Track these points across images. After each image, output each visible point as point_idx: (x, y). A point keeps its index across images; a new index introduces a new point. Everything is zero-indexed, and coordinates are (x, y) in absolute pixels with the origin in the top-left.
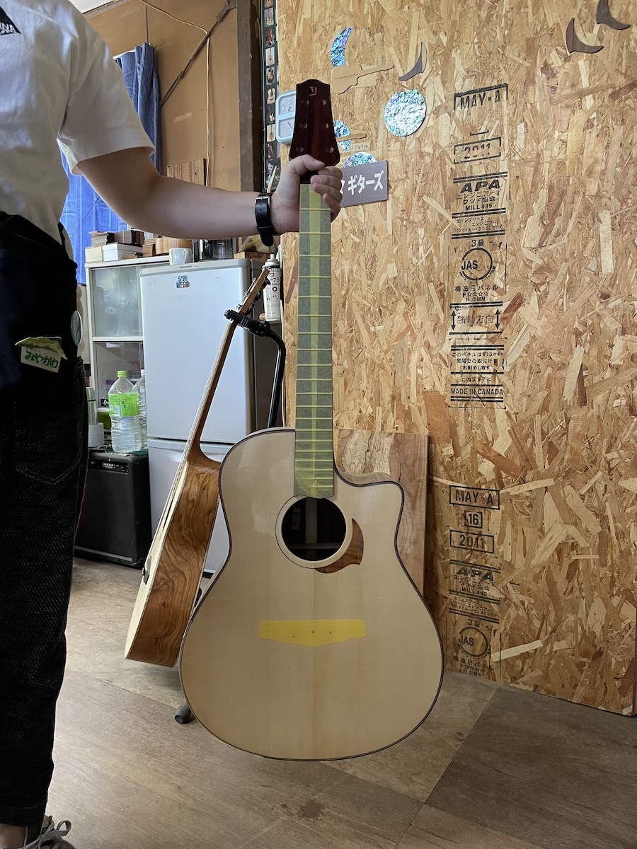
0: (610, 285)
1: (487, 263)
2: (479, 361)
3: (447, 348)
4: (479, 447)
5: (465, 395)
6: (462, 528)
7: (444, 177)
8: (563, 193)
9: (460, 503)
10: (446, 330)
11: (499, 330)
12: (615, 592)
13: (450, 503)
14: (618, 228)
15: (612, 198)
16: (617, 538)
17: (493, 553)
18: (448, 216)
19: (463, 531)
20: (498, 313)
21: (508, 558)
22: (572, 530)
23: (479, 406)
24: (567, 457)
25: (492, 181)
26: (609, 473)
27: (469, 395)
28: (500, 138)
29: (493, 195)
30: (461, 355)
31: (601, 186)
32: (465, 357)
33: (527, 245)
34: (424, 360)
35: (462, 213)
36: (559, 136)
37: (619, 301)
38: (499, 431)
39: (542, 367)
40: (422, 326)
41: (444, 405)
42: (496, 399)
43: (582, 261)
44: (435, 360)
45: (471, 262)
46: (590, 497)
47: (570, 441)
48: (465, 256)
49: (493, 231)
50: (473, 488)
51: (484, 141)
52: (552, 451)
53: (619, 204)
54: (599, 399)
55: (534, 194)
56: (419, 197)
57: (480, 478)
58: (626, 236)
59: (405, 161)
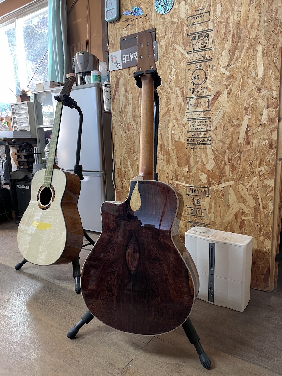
0: (261, 84)
1: (203, 76)
2: (200, 125)
3: (185, 120)
4: (200, 168)
5: (194, 143)
6: (192, 206)
7: (183, 34)
8: (240, 38)
9: (191, 194)
10: (185, 111)
11: (209, 110)
12: (261, 234)
13: (187, 194)
14: (266, 54)
15: (262, 39)
16: (263, 208)
17: (206, 217)
18: (185, 53)
19: (193, 207)
20: (209, 101)
21: (213, 219)
22: (242, 205)
23: (200, 148)
24: (240, 170)
25: (205, 34)
26: (260, 178)
27: (195, 143)
28: (209, 12)
29: (206, 41)
30: (192, 122)
31: (257, 33)
32: (193, 124)
33: (222, 66)
34: (175, 126)
35: (192, 51)
36: (237, 9)
37: (266, 92)
38: (209, 159)
39: (229, 127)
40: (174, 110)
41: (184, 148)
42: (208, 144)
43: (248, 72)
44: (180, 126)
45: (196, 76)
46: (251, 189)
47: (241, 162)
48: (193, 73)
49: (206, 60)
50: (197, 187)
51: (201, 14)
52: (233, 167)
53: (266, 41)
54: (255, 141)
55: (225, 39)
56: (172, 44)
57: (200, 182)
58: (269, 58)
59: (165, 27)
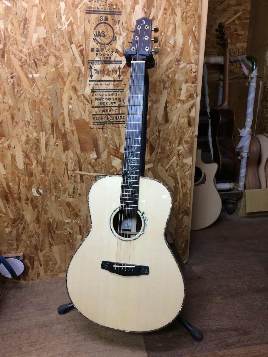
0: (180, 54)
1: (110, 34)
2: (110, 99)
3: (88, 91)
4: (112, 151)
5: (102, 121)
10: (86, 78)
11: (120, 79)
12: (180, 212)
16: (182, 187)
20: (119, 68)
23: (111, 127)
24: (159, 151)
26: (179, 157)
27: (104, 121)
30: (98, 95)
32: (100, 97)
34: (73, 99)
37: (184, 64)
38: (123, 140)
40: (69, 75)
41: (89, 128)
42: (120, 122)
43: (166, 38)
44: (80, 99)
45: (101, 32)
46: (170, 170)
47: (160, 143)
48: (96, 27)
52: (152, 149)
53: (185, 5)
54: (174, 119)
57: (113, 169)
